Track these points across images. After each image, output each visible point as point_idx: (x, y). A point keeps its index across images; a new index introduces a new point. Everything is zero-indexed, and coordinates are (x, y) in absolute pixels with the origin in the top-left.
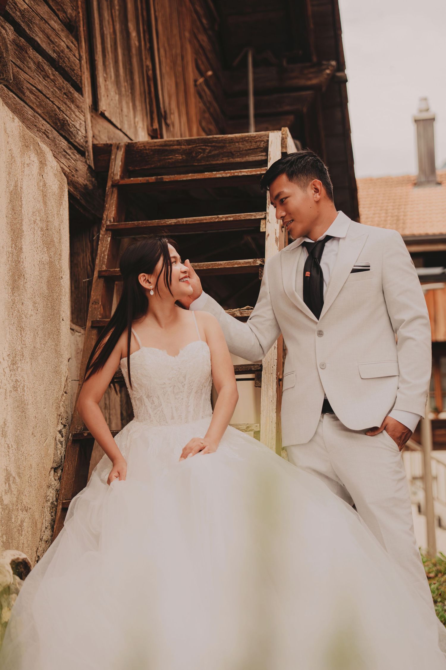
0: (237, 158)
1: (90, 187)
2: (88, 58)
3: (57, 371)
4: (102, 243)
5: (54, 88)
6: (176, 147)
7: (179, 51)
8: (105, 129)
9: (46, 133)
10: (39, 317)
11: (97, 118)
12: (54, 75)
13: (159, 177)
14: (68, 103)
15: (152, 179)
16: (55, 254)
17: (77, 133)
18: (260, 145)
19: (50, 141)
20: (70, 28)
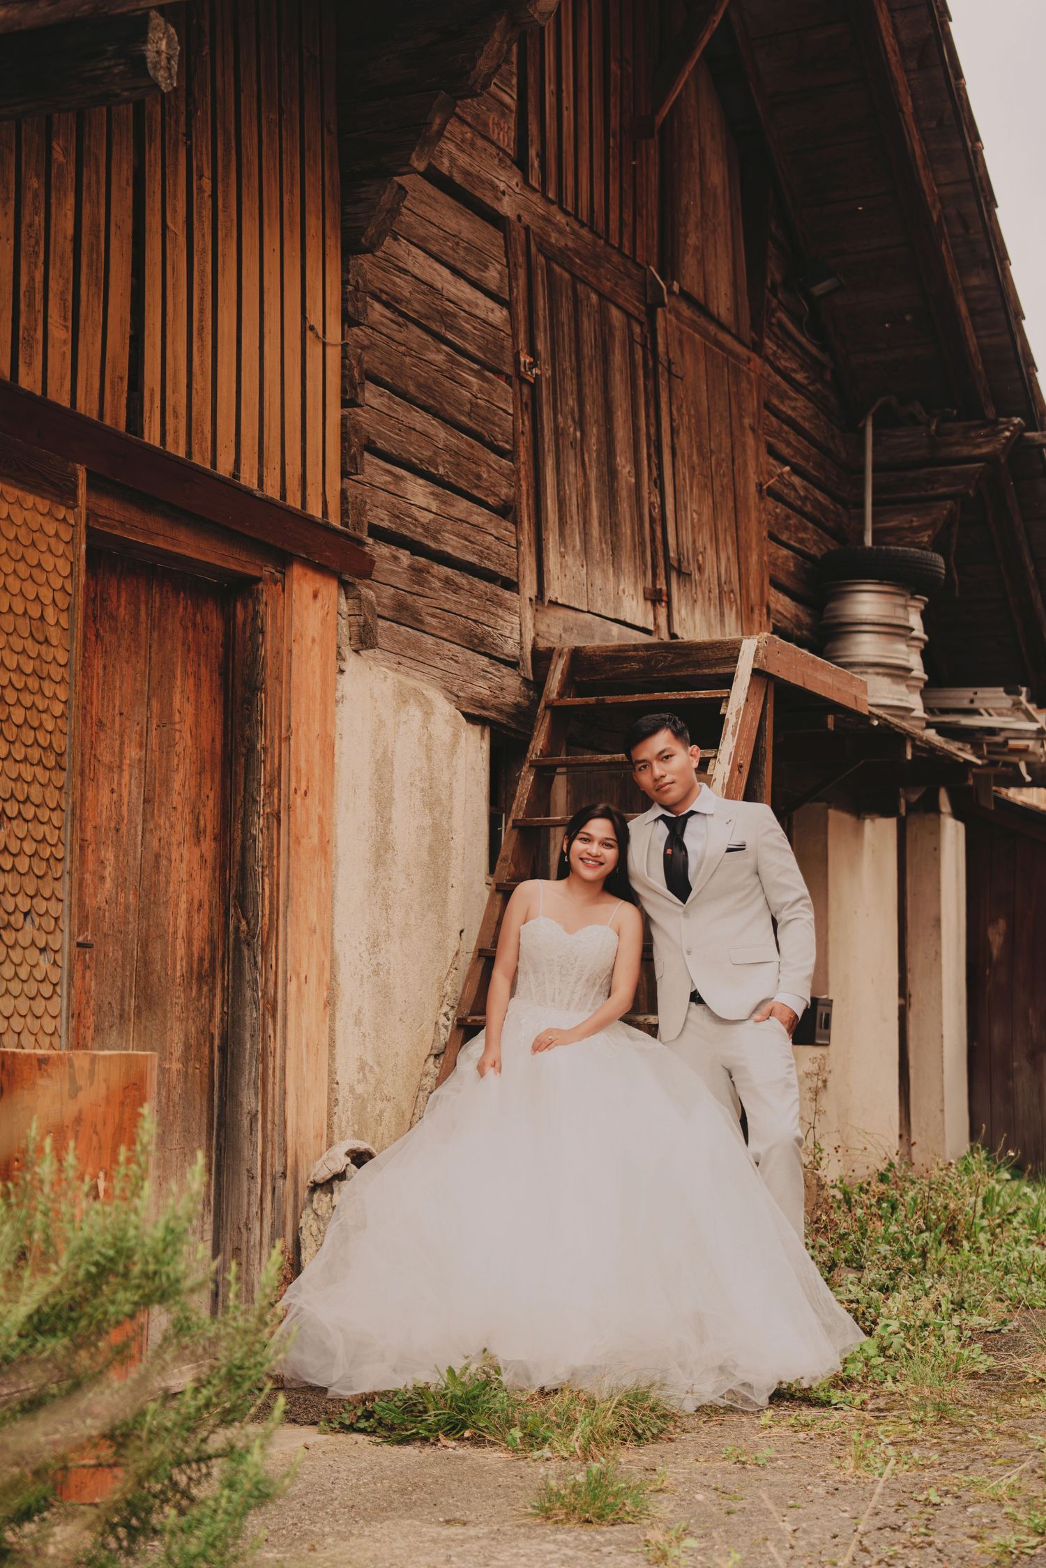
1: (526, 703)
2: (532, 539)
3: (440, 947)
4: (522, 783)
5: (471, 599)
6: (632, 653)
8: (560, 619)
9: (454, 658)
10: (415, 890)
11: (543, 610)
12: (471, 584)
13: (600, 698)
15: (592, 700)
16: (441, 814)
17: (506, 642)
18: (731, 653)
19: (460, 665)
20: (506, 511)
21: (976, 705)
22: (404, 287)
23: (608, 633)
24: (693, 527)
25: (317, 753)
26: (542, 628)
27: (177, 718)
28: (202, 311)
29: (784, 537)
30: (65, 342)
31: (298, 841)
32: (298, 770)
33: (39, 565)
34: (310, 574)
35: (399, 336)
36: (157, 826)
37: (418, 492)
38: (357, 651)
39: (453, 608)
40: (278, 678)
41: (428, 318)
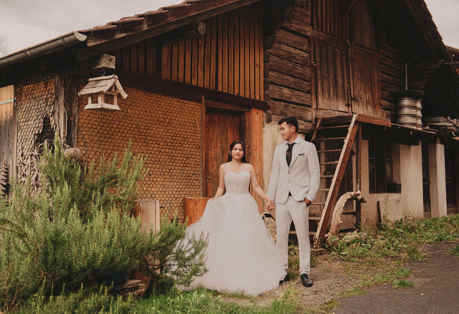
1: (312, 129)
2: (315, 97)
5: (299, 110)
7: (368, 75)
8: (321, 112)
11: (318, 110)
12: (299, 107)
14: (305, 112)
15: (324, 128)
17: (308, 117)
20: (309, 92)
21: (439, 120)
22: (282, 53)
23: (336, 113)
24: (359, 90)
25: (258, 142)
26: (318, 114)
27: (229, 138)
28: (231, 65)
29: (386, 89)
30: (202, 74)
31: (254, 159)
32: (254, 146)
33: (194, 114)
34: (256, 109)
35: (281, 62)
36: (225, 157)
37: (286, 91)
38: (268, 123)
39: (295, 112)
40: (250, 129)
41: (288, 58)
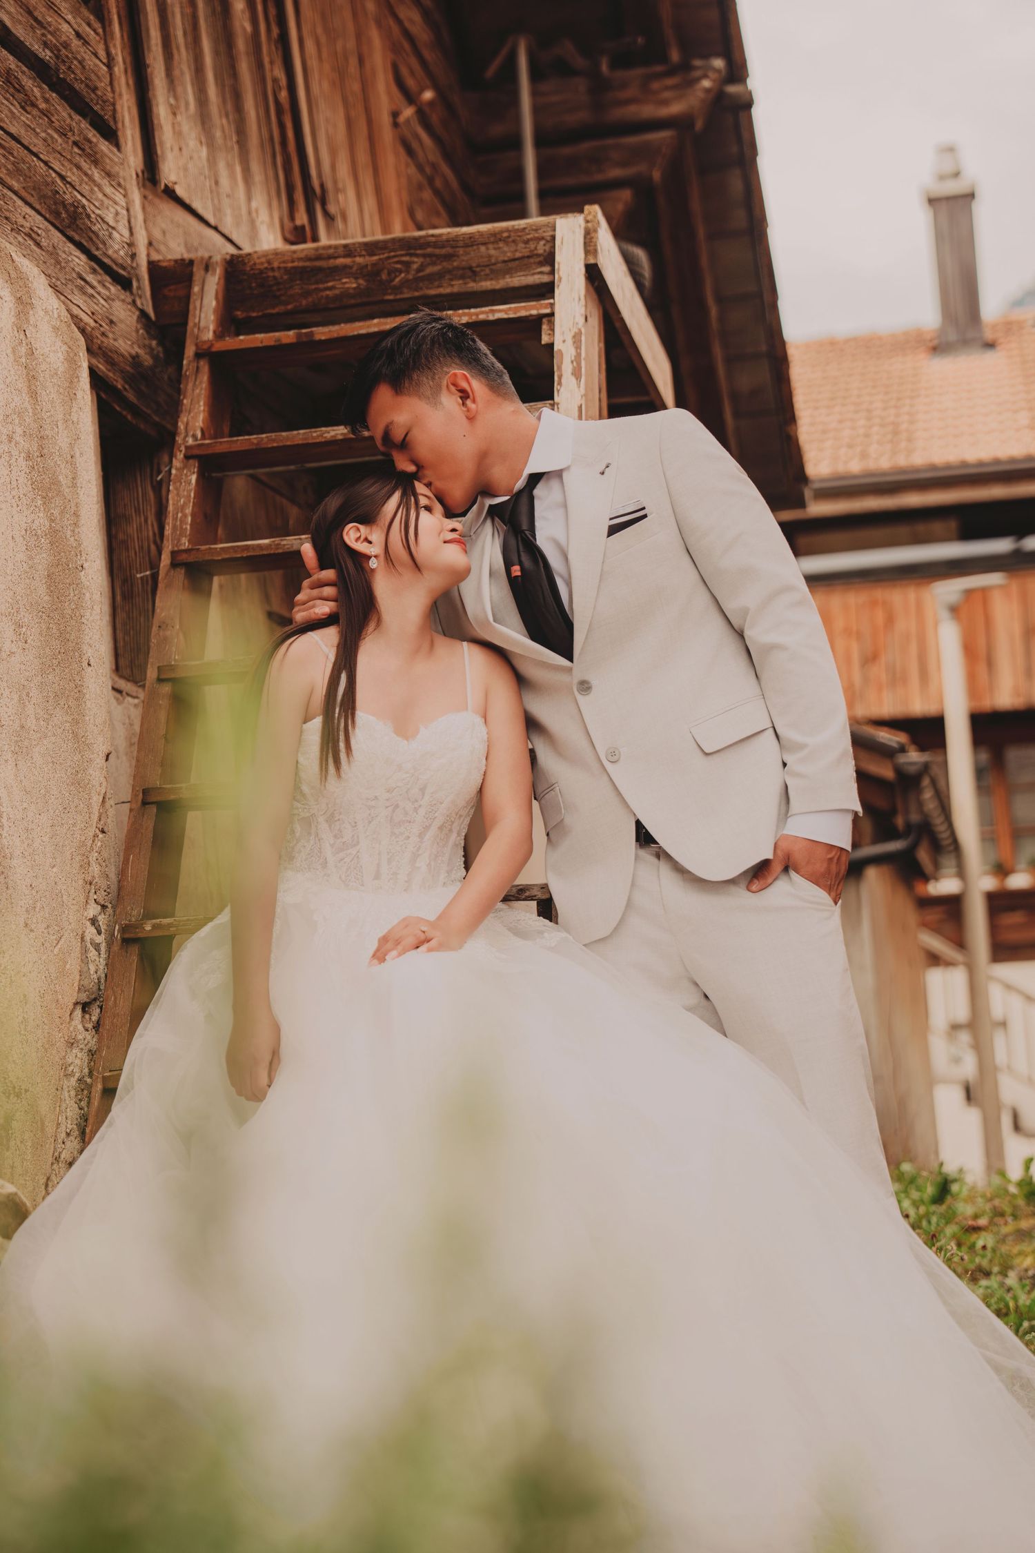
0: (486, 280)
1: (147, 360)
2: (128, 60)
3: (78, 782)
4: (177, 489)
5: (49, 131)
6: (342, 261)
7: (351, 44)
8: (178, 226)
9: (33, 235)
10: (32, 658)
11: (157, 201)
12: (47, 101)
13: (304, 331)
14: (85, 166)
15: (289, 336)
16: (62, 513)
17: (110, 236)
18: (536, 249)
19: (44, 254)
26: (159, 231)
39: (24, 136)
